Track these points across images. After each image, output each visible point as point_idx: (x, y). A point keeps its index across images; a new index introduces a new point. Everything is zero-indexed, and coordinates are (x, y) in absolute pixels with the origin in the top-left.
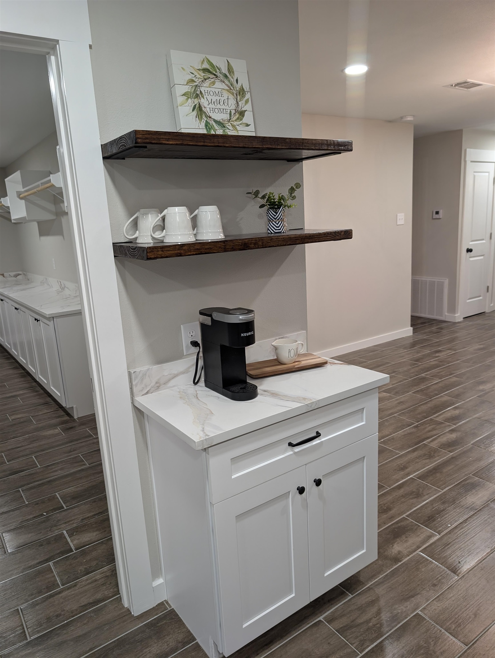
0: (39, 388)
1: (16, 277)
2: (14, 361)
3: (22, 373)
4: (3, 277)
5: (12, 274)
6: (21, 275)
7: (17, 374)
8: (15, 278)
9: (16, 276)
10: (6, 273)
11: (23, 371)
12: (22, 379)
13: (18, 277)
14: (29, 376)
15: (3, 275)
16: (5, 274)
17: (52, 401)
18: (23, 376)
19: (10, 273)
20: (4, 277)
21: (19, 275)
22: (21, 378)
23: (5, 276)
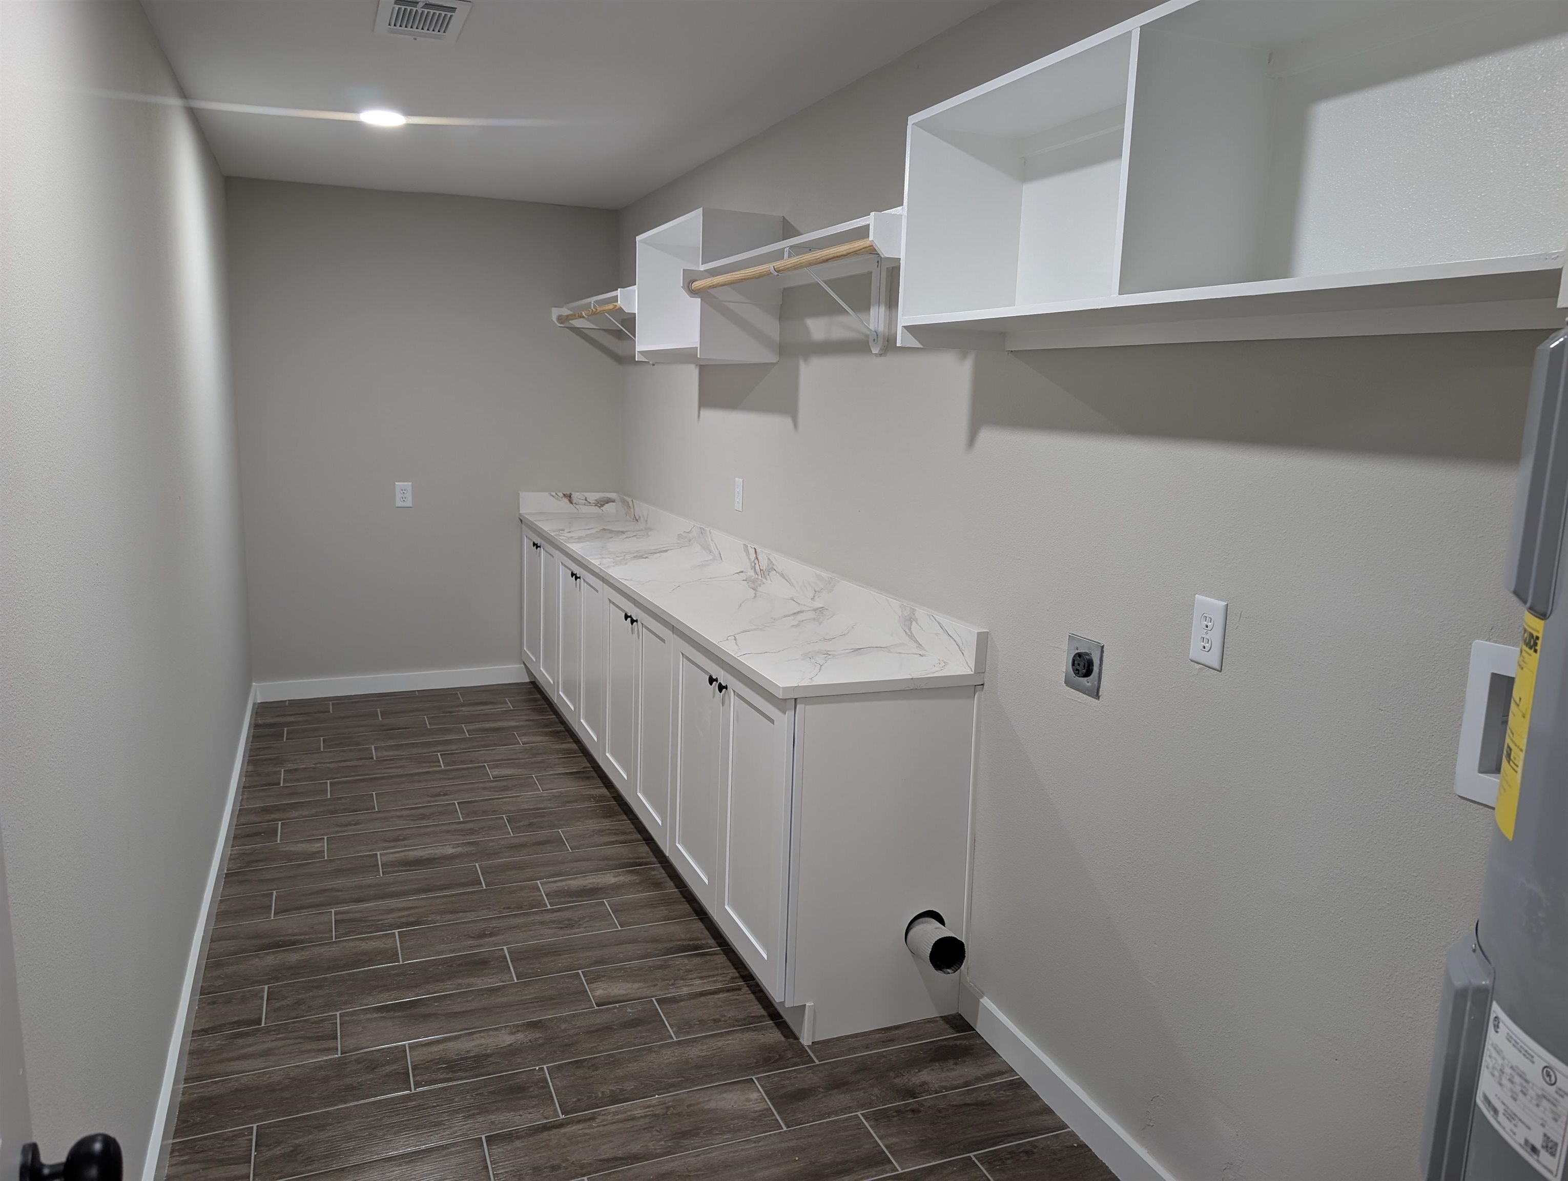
0: (659, 873)
1: (602, 505)
2: (575, 746)
3: (601, 798)
4: (568, 502)
5: (593, 497)
6: (614, 501)
7: (590, 798)
8: (595, 510)
9: (601, 503)
10: (577, 494)
11: (604, 791)
12: (606, 824)
13: (607, 507)
14: (626, 814)
15: (569, 497)
16: (575, 496)
17: (711, 941)
18: (607, 814)
19: (586, 494)
20: (571, 502)
21: (608, 501)
22: (606, 817)
23: (574, 502)
